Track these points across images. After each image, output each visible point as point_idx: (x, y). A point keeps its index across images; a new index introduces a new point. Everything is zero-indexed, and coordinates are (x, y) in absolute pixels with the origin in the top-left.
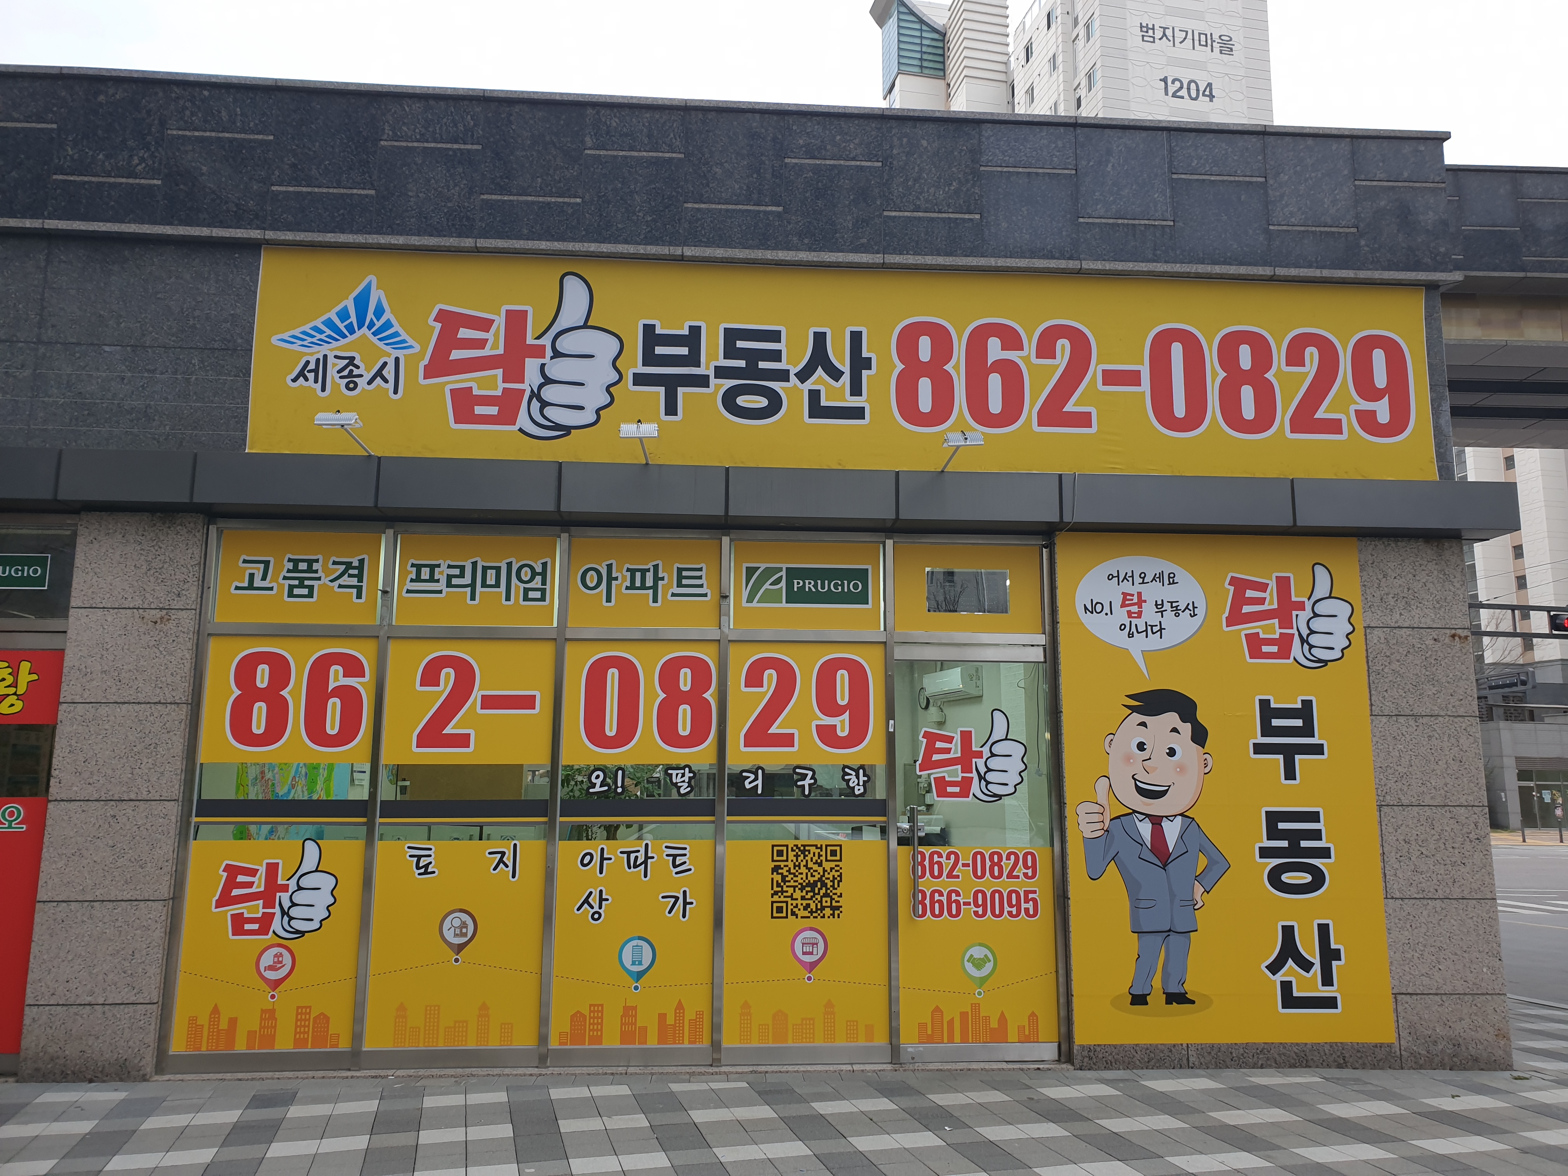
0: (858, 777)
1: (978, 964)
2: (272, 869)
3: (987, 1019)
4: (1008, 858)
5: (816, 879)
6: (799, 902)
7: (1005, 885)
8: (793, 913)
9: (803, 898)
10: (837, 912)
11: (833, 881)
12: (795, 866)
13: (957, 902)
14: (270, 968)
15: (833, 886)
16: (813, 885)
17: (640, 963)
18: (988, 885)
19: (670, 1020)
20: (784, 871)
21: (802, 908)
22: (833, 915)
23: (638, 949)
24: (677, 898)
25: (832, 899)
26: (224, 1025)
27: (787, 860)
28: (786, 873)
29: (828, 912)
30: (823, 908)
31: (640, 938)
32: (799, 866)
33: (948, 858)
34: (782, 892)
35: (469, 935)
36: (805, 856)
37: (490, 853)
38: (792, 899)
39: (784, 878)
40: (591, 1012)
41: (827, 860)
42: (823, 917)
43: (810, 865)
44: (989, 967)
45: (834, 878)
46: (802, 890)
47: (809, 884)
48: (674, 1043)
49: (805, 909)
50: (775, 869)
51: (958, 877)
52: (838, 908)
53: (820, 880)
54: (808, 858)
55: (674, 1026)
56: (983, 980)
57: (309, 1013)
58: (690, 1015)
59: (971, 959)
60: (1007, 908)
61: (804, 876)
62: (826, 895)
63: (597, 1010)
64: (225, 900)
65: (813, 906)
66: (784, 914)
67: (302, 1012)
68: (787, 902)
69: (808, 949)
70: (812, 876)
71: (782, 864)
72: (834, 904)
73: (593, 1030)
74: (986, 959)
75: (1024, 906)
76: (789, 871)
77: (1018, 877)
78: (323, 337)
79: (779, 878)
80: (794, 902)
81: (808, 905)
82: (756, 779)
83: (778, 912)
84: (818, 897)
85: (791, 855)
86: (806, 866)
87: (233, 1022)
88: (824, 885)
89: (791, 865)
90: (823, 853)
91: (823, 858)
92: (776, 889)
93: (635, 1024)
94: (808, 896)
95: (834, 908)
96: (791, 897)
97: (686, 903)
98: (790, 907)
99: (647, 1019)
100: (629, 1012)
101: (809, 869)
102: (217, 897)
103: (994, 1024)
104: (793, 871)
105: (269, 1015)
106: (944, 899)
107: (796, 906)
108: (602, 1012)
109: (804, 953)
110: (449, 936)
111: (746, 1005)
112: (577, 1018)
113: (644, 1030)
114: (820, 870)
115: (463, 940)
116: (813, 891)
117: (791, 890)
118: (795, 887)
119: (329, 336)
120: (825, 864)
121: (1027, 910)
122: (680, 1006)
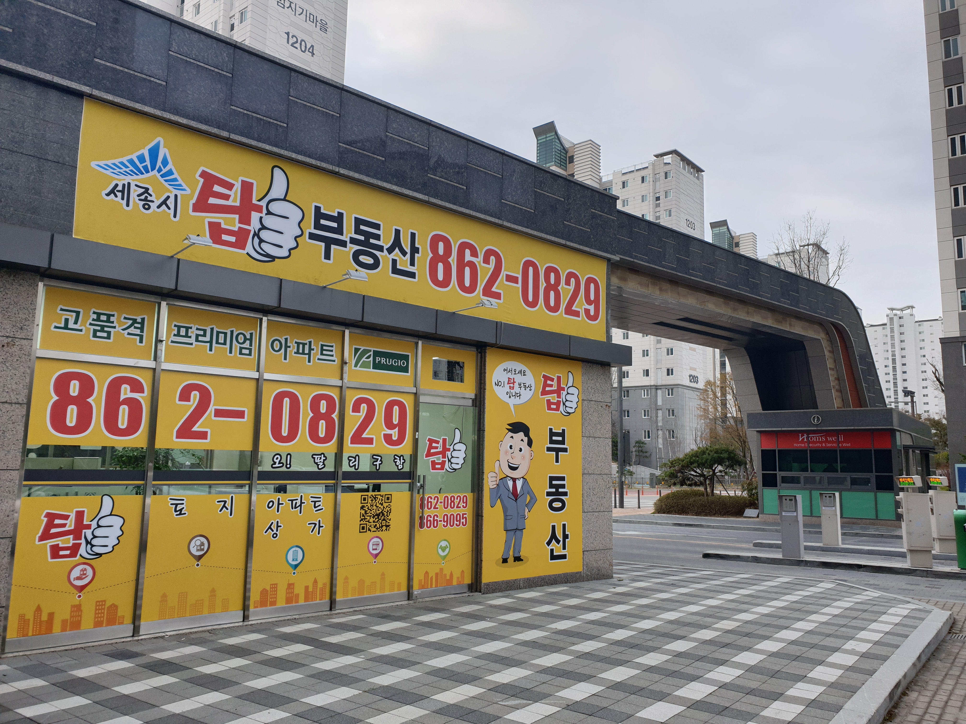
0: (400, 460)
1: (443, 549)
2: (80, 515)
3: (445, 575)
4: (457, 499)
5: (380, 512)
6: (372, 524)
7: (455, 511)
8: (369, 530)
9: (374, 522)
10: (388, 528)
11: (387, 513)
12: (371, 506)
13: (437, 520)
14: (78, 578)
15: (387, 515)
16: (378, 515)
17: (297, 560)
18: (449, 511)
19: (310, 589)
20: (366, 509)
21: (373, 526)
22: (386, 529)
23: (295, 553)
24: (315, 524)
25: (386, 522)
26: (45, 617)
27: (367, 503)
28: (367, 510)
29: (384, 528)
30: (382, 526)
31: (297, 546)
32: (373, 506)
33: (434, 500)
34: (365, 519)
35: (205, 550)
36: (376, 500)
37: (218, 502)
38: (369, 522)
39: (366, 511)
40: (271, 588)
41: (385, 502)
42: (382, 531)
43: (378, 505)
44: (447, 550)
45: (388, 511)
46: (373, 517)
47: (377, 515)
48: (312, 601)
49: (375, 527)
50: (362, 508)
51: (437, 508)
52: (388, 526)
53: (382, 512)
54: (377, 501)
55: (312, 592)
56: (445, 557)
57: (105, 605)
58: (320, 585)
59: (441, 547)
60: (455, 522)
61: (375, 511)
62: (384, 520)
63: (274, 587)
64: (46, 536)
65: (378, 526)
66: (365, 530)
67: (100, 604)
68: (366, 524)
69: (375, 547)
70: (378, 510)
71: (365, 505)
72: (387, 524)
73: (272, 598)
74: (446, 547)
75: (462, 521)
76: (368, 508)
77: (460, 507)
78: (127, 170)
79: (363, 512)
80: (370, 524)
81: (376, 525)
82: (355, 461)
83: (363, 529)
84: (380, 521)
85: (370, 499)
86: (376, 505)
87: (51, 616)
88: (383, 515)
89: (369, 505)
90: (383, 499)
91: (383, 501)
92: (362, 518)
93: (293, 592)
94: (376, 521)
95: (387, 526)
96: (369, 521)
97: (320, 527)
98: (368, 526)
99: (299, 590)
100: (291, 586)
101: (377, 507)
102: (40, 534)
103: (448, 577)
104: (370, 508)
105: (77, 609)
106: (432, 519)
107: (371, 526)
108: (276, 587)
109: (373, 549)
110: (194, 551)
111: (346, 578)
112: (264, 592)
113: (297, 596)
114: (382, 507)
115: (201, 553)
116: (378, 518)
117: (368, 518)
118: (370, 516)
119: (131, 171)
120: (384, 504)
121: (463, 522)
122: (315, 582)
